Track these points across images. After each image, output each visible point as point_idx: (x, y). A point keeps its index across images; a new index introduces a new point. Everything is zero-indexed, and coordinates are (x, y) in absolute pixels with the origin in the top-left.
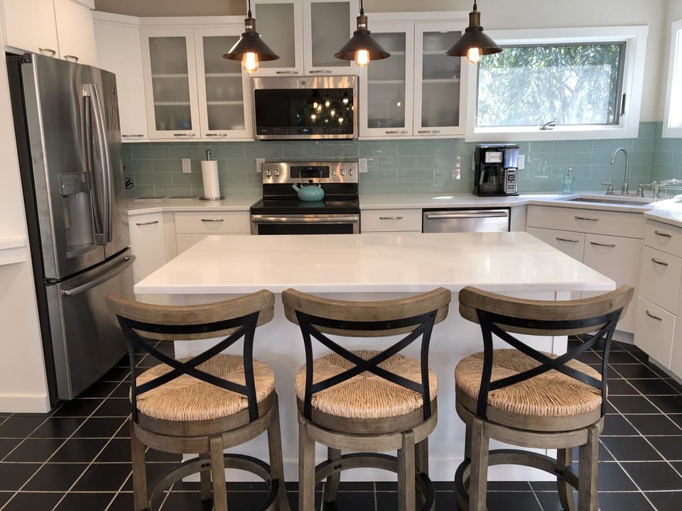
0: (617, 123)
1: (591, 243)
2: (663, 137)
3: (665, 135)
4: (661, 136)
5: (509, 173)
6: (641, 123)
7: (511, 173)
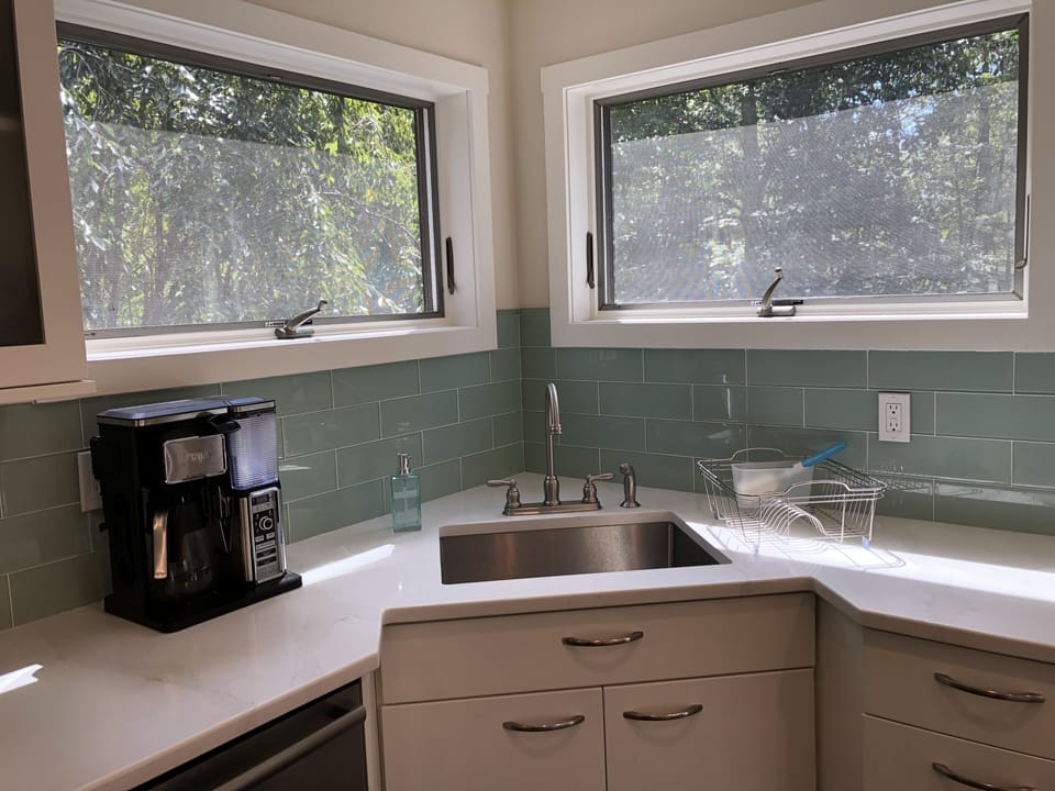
0: (441, 313)
1: (627, 716)
2: (555, 344)
3: (560, 339)
4: (550, 344)
5: (255, 509)
6: (499, 312)
7: (263, 507)
